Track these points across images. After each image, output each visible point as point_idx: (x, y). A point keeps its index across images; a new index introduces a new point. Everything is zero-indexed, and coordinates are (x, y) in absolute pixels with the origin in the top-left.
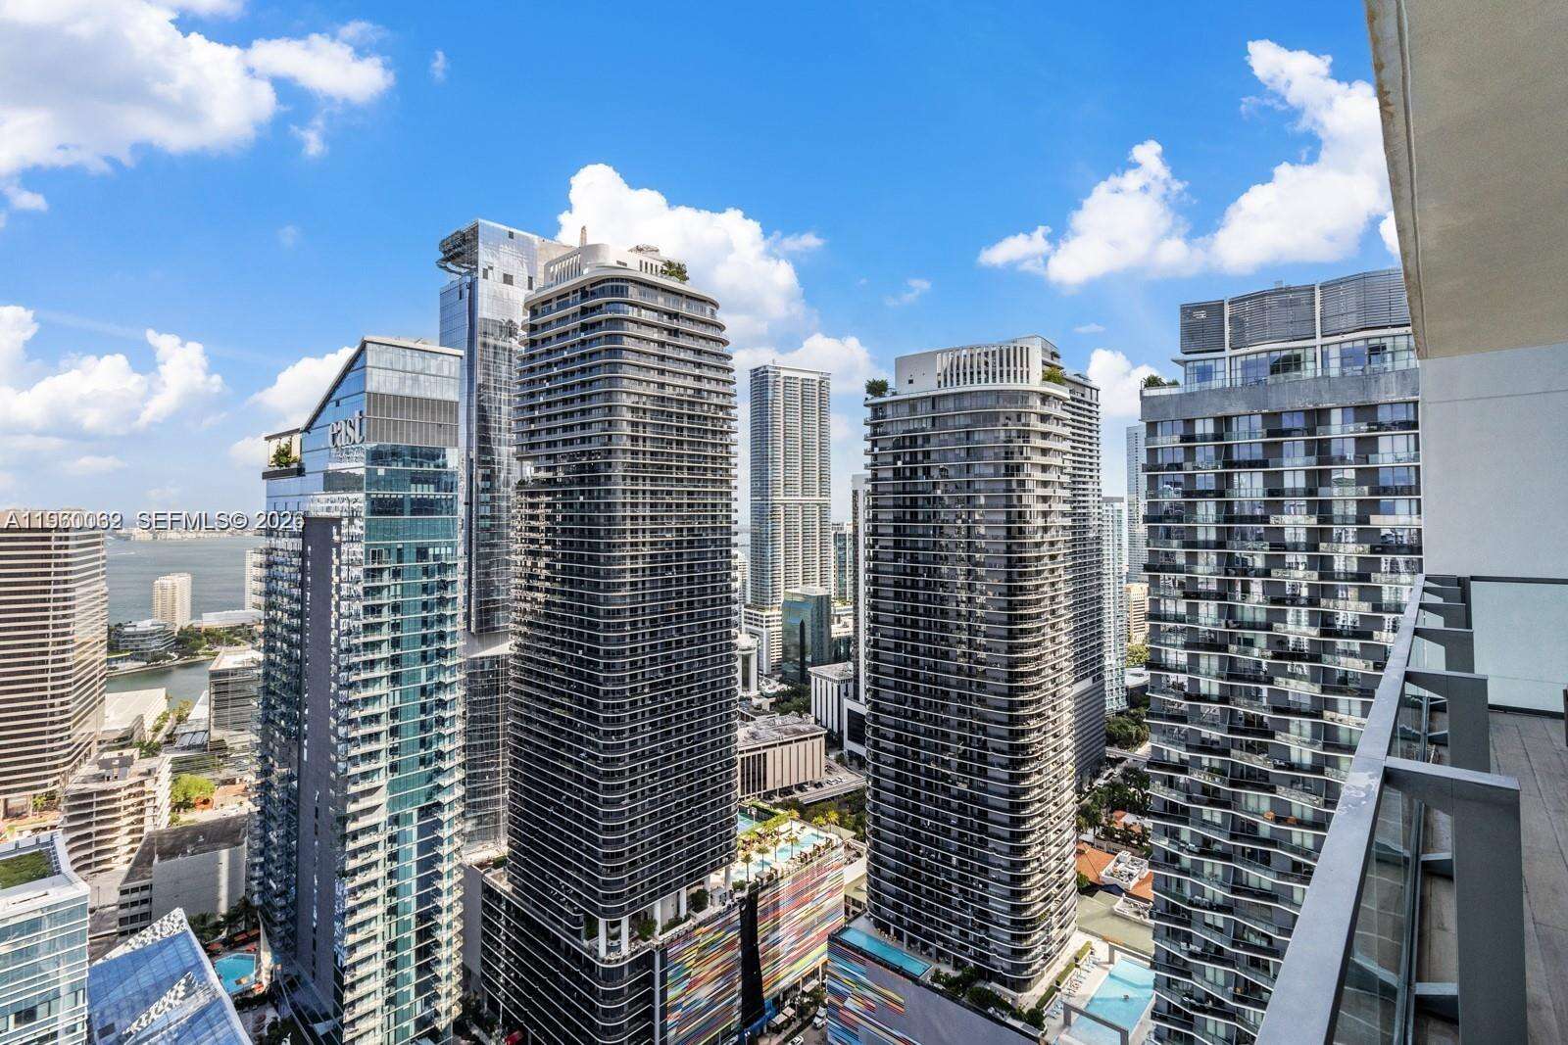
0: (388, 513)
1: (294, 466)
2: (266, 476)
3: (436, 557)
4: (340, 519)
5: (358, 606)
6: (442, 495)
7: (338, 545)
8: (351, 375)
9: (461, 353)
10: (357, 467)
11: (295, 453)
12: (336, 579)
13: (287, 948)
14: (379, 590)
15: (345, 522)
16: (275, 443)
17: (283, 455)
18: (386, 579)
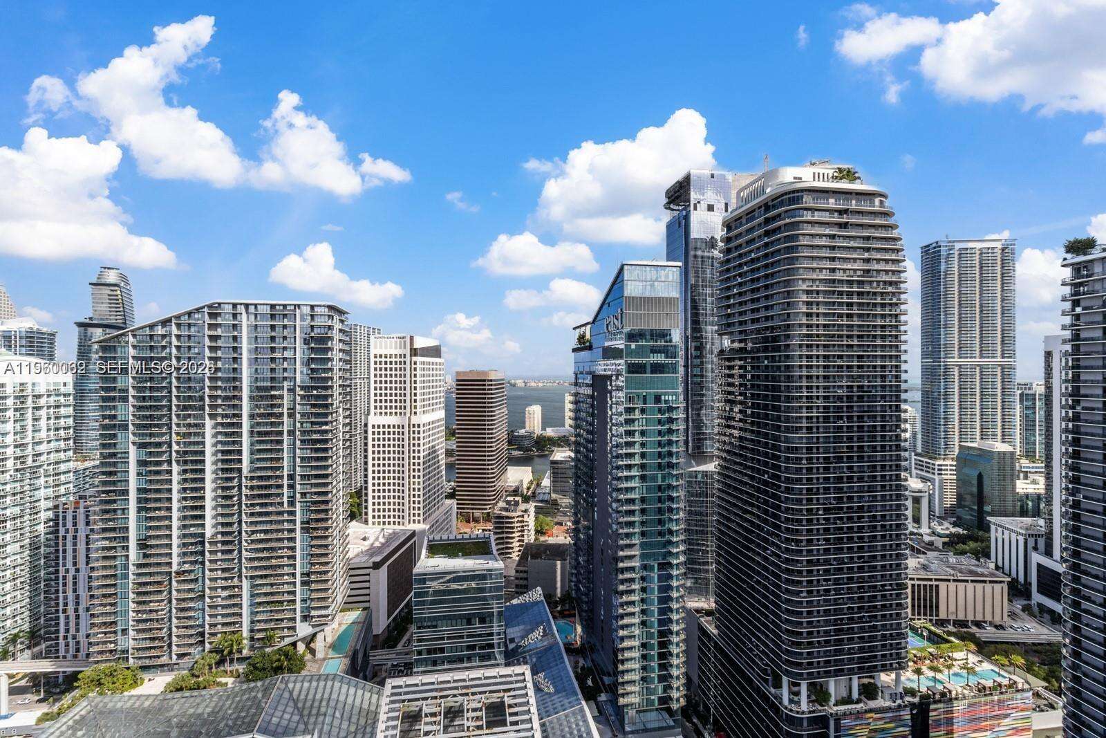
0: (637, 373)
1: (588, 344)
2: (574, 350)
3: (666, 402)
4: (612, 376)
5: (622, 429)
6: (669, 361)
7: (611, 392)
8: (616, 287)
9: (680, 264)
10: (619, 344)
11: (588, 336)
12: (610, 413)
13: (589, 627)
14: (633, 421)
15: (614, 378)
16: (578, 330)
17: (582, 338)
18: (637, 415)
